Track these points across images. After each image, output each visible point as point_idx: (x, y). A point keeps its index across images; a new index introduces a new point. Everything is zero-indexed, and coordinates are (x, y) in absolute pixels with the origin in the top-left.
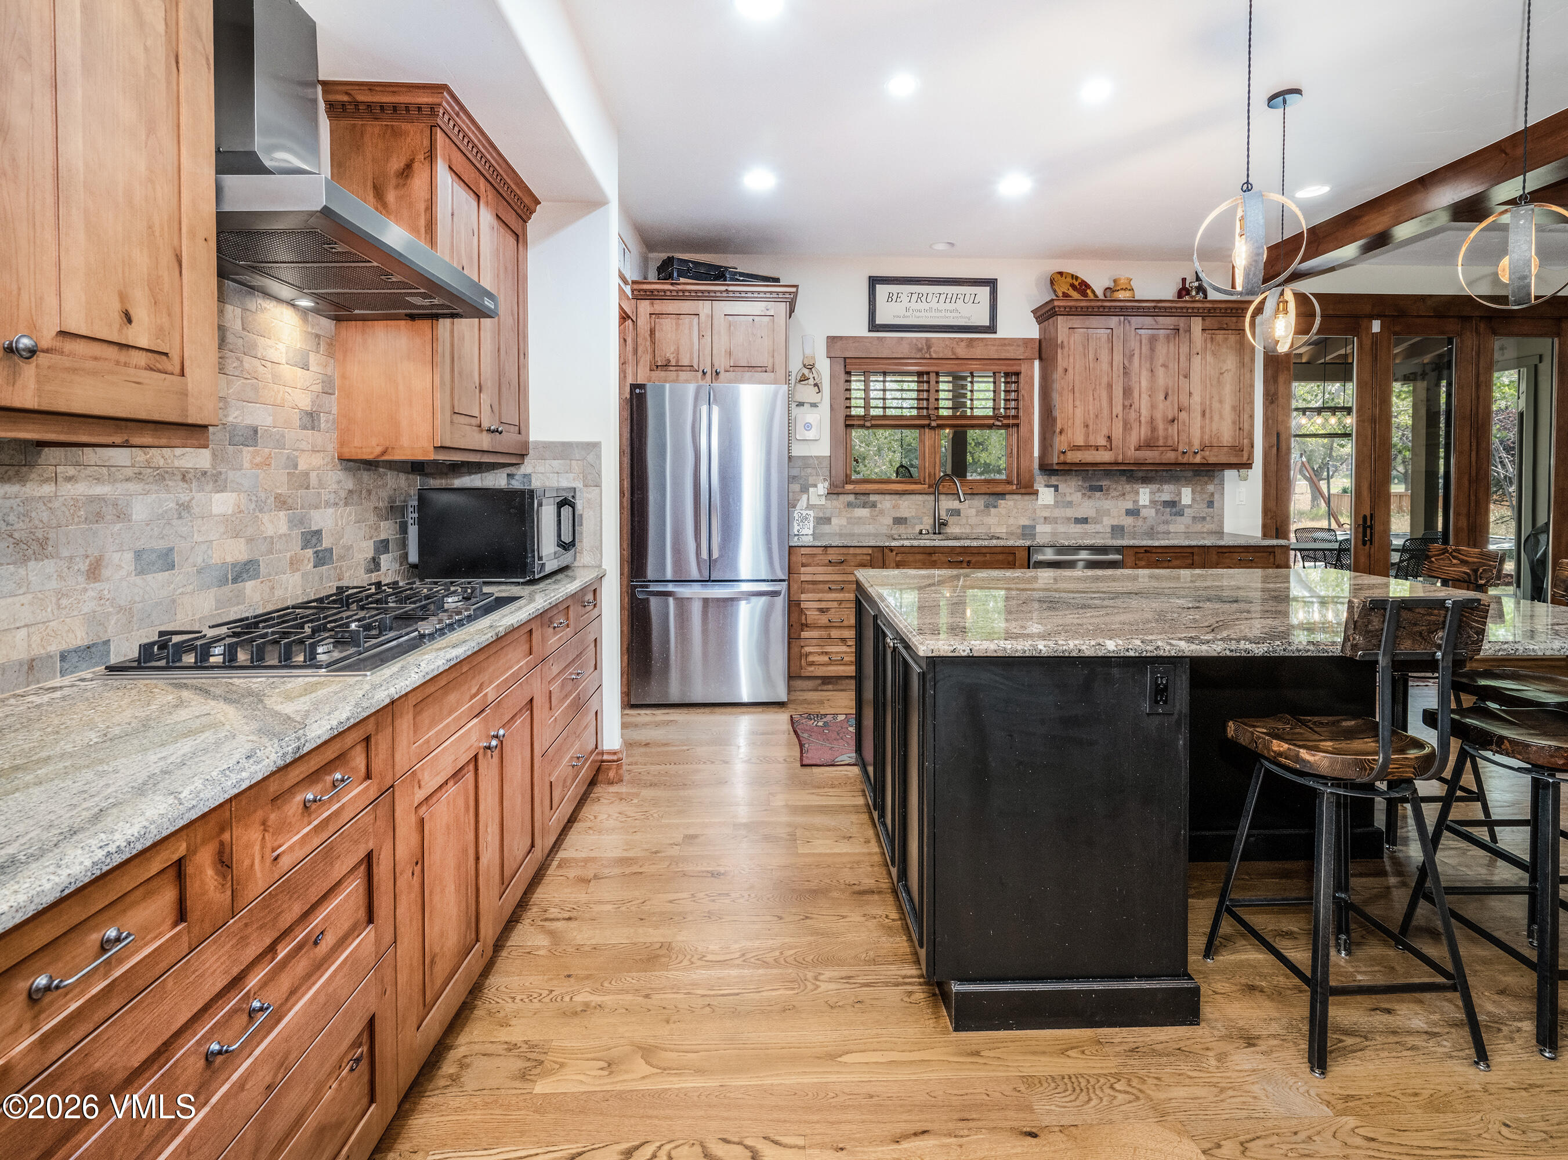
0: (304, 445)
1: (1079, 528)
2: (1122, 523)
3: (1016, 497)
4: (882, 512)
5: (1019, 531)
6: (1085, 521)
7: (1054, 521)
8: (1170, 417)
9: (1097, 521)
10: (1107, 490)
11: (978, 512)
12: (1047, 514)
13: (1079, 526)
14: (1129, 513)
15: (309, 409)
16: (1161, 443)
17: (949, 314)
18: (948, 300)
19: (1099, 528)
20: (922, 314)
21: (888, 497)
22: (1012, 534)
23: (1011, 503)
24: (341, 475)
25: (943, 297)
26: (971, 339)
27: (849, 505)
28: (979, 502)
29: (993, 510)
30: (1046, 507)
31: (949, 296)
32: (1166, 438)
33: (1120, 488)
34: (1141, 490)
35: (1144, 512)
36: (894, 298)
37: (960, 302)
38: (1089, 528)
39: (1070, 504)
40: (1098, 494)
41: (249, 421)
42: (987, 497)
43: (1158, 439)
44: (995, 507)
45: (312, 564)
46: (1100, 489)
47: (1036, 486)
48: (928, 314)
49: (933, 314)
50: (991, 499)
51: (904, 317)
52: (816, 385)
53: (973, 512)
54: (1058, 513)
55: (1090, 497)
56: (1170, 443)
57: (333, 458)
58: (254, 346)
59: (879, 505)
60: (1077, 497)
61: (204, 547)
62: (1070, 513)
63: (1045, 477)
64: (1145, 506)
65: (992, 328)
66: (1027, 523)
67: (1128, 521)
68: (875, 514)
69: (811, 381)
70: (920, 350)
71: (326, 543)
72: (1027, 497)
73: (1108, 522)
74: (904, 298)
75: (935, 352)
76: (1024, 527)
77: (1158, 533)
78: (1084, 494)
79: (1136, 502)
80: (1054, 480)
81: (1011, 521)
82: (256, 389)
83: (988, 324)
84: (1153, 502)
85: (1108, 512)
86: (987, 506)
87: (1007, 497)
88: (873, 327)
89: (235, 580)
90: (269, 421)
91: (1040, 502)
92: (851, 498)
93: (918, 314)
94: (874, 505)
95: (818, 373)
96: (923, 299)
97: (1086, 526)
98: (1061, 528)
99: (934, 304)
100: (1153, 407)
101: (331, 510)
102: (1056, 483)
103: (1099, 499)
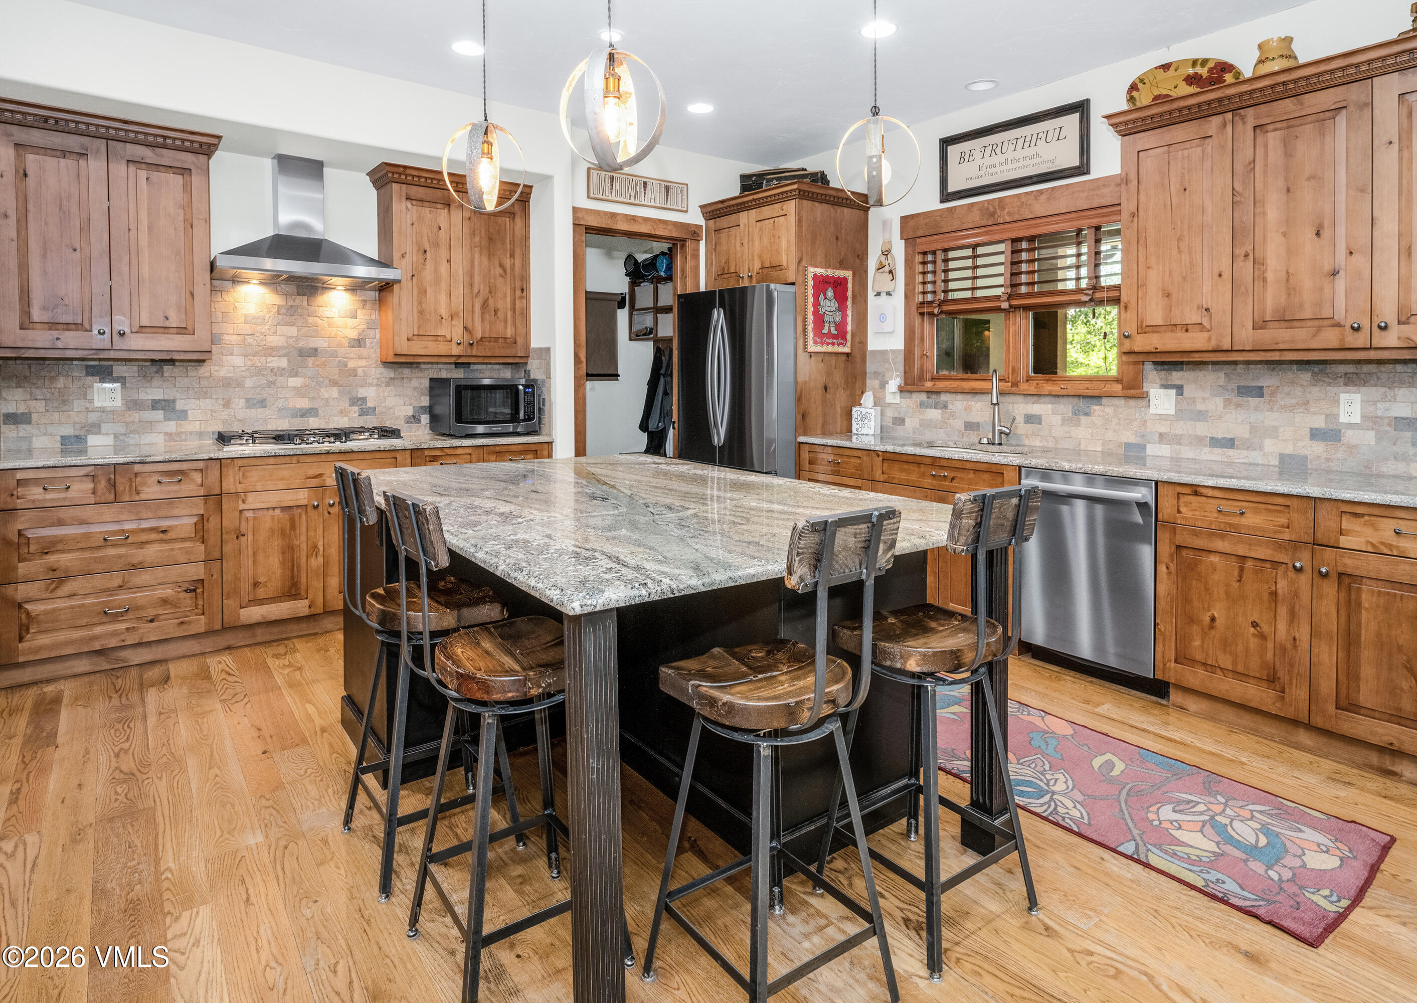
0: (352, 355)
1: (1217, 455)
2: (1305, 452)
3: (1116, 401)
4: (953, 415)
5: (1121, 451)
6: (1230, 443)
7: (1177, 440)
8: (1327, 267)
9: (1248, 446)
10: (1273, 394)
11: (1063, 420)
12: (1163, 430)
13: (1218, 451)
14: (1315, 434)
15: (356, 337)
16: (1307, 314)
17: (1028, 162)
18: (1027, 144)
19: (1255, 456)
20: (998, 169)
21: (959, 397)
22: (1110, 454)
23: (1109, 410)
24: (383, 370)
25: (1021, 141)
26: (1053, 188)
27: (922, 405)
28: (1066, 407)
29: (1084, 419)
30: (1162, 418)
31: (1028, 139)
32: (1319, 304)
33: (1298, 391)
34: (1343, 397)
35: (1350, 436)
36: (966, 158)
37: (1041, 143)
38: (1237, 456)
39: (1201, 416)
40: (1254, 401)
41: (312, 345)
42: (1076, 400)
43: (1301, 306)
44: (1087, 414)
45: (357, 415)
46: (1259, 392)
47: (1146, 387)
48: (1004, 168)
49: (1010, 166)
50: (1082, 403)
51: (977, 177)
52: (890, 272)
53: (1057, 420)
54: (1180, 428)
55: (1238, 406)
56: (1327, 313)
57: (377, 361)
58: (315, 312)
59: (950, 407)
60: (1215, 404)
61: (283, 400)
62: (1202, 429)
63: (1163, 373)
64: (1351, 426)
65: (1083, 169)
66: (1132, 439)
67: (1316, 449)
68: (947, 416)
69: (887, 269)
70: (992, 215)
71: (370, 404)
72: (1132, 402)
73: (1272, 448)
74: (977, 155)
75: (1009, 214)
76: (1128, 446)
77: (1380, 476)
78: (1227, 402)
79: (1332, 417)
80: (1177, 377)
81: (1110, 435)
82: (317, 331)
83: (1077, 164)
84: (1370, 420)
85: (1273, 433)
86: (1076, 413)
87: (1104, 401)
88: (946, 196)
89: (302, 416)
90: (326, 345)
91: (1152, 410)
92: (923, 397)
93: (993, 170)
94: (945, 407)
95: (893, 259)
96: (998, 150)
97: (1231, 452)
98: (1187, 452)
99: (1010, 155)
100: (1291, 252)
101: (374, 388)
102: (1179, 383)
103: (1256, 409)
